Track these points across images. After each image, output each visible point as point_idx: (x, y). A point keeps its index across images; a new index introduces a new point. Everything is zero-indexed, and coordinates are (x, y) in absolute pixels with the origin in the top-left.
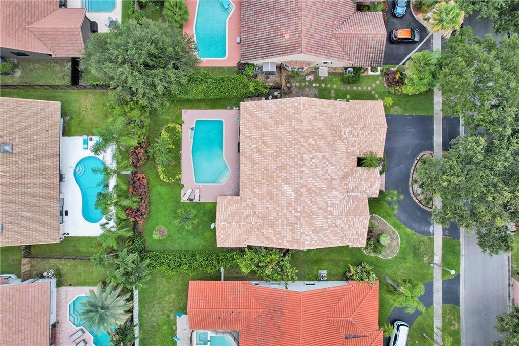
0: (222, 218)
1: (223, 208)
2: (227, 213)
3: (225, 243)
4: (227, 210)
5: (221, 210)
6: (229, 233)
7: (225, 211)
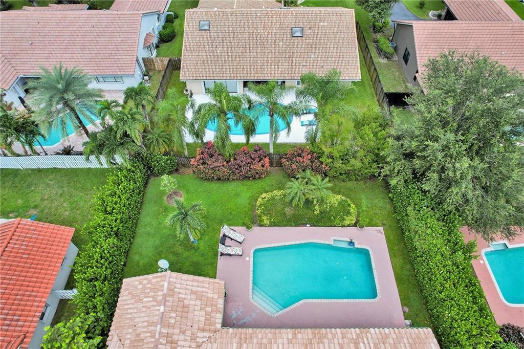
0: (178, 286)
1: (199, 289)
2: (188, 297)
3: (126, 293)
4: (194, 297)
5: (196, 284)
6: (145, 300)
7: (192, 292)
